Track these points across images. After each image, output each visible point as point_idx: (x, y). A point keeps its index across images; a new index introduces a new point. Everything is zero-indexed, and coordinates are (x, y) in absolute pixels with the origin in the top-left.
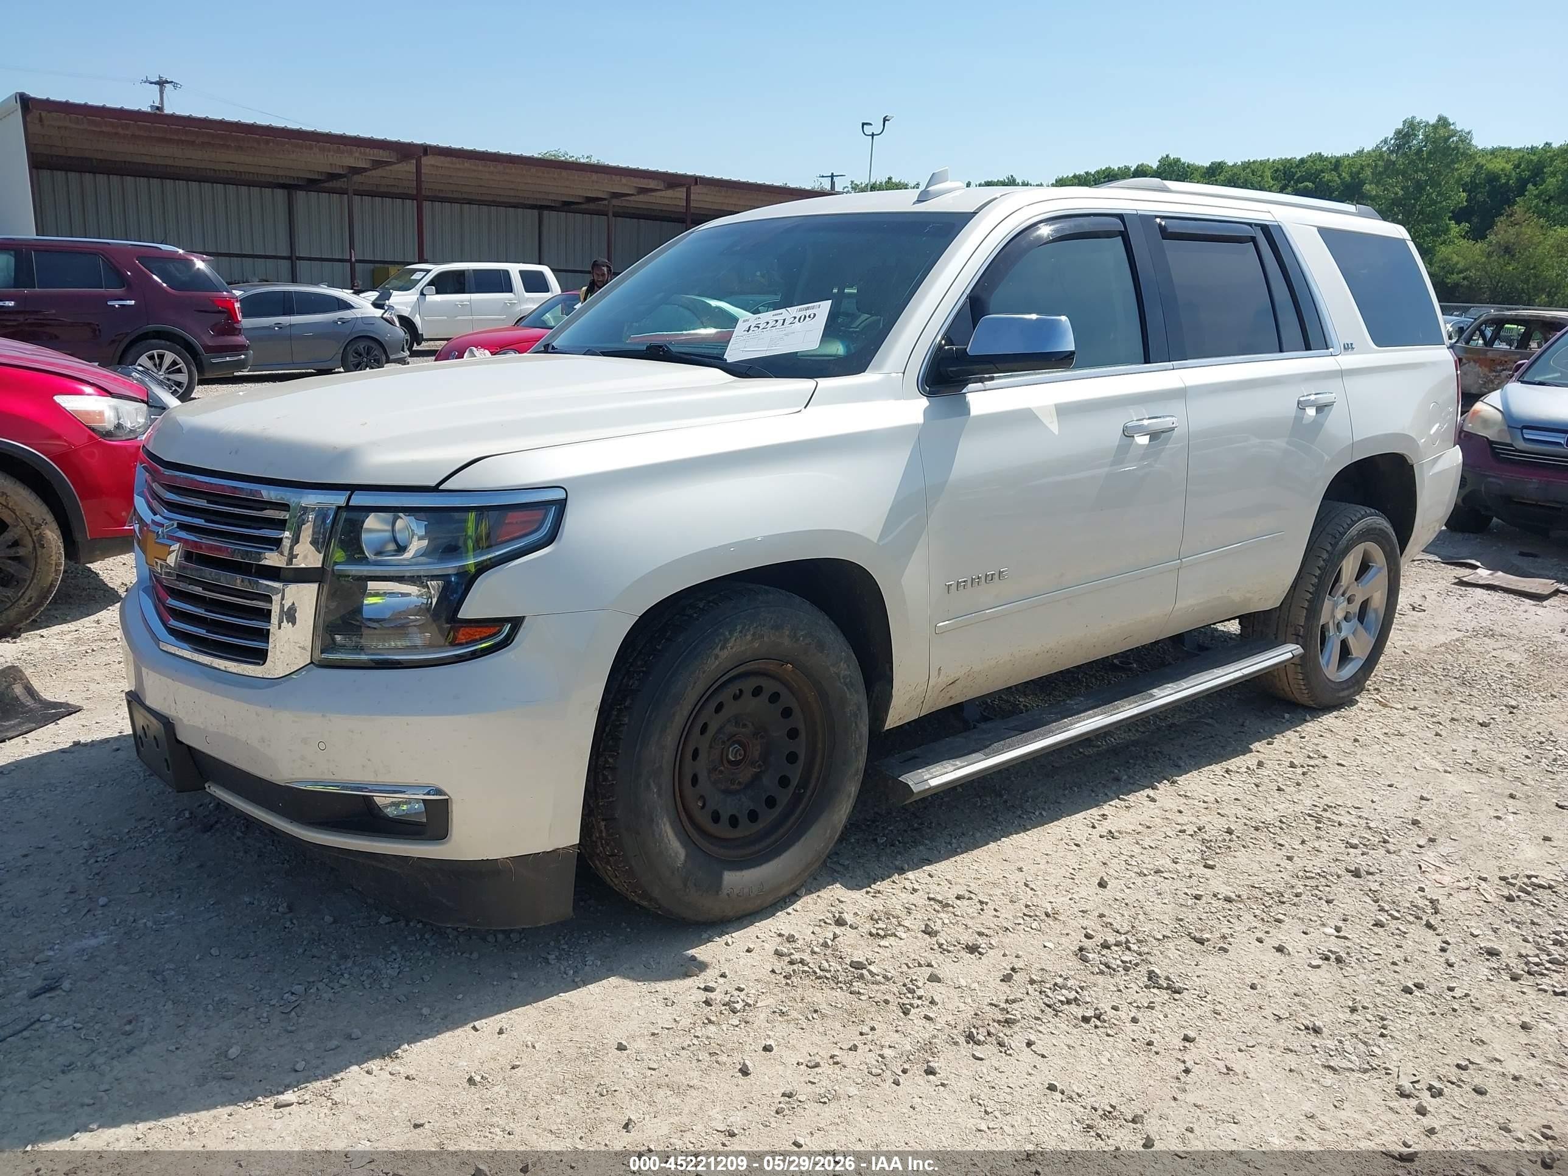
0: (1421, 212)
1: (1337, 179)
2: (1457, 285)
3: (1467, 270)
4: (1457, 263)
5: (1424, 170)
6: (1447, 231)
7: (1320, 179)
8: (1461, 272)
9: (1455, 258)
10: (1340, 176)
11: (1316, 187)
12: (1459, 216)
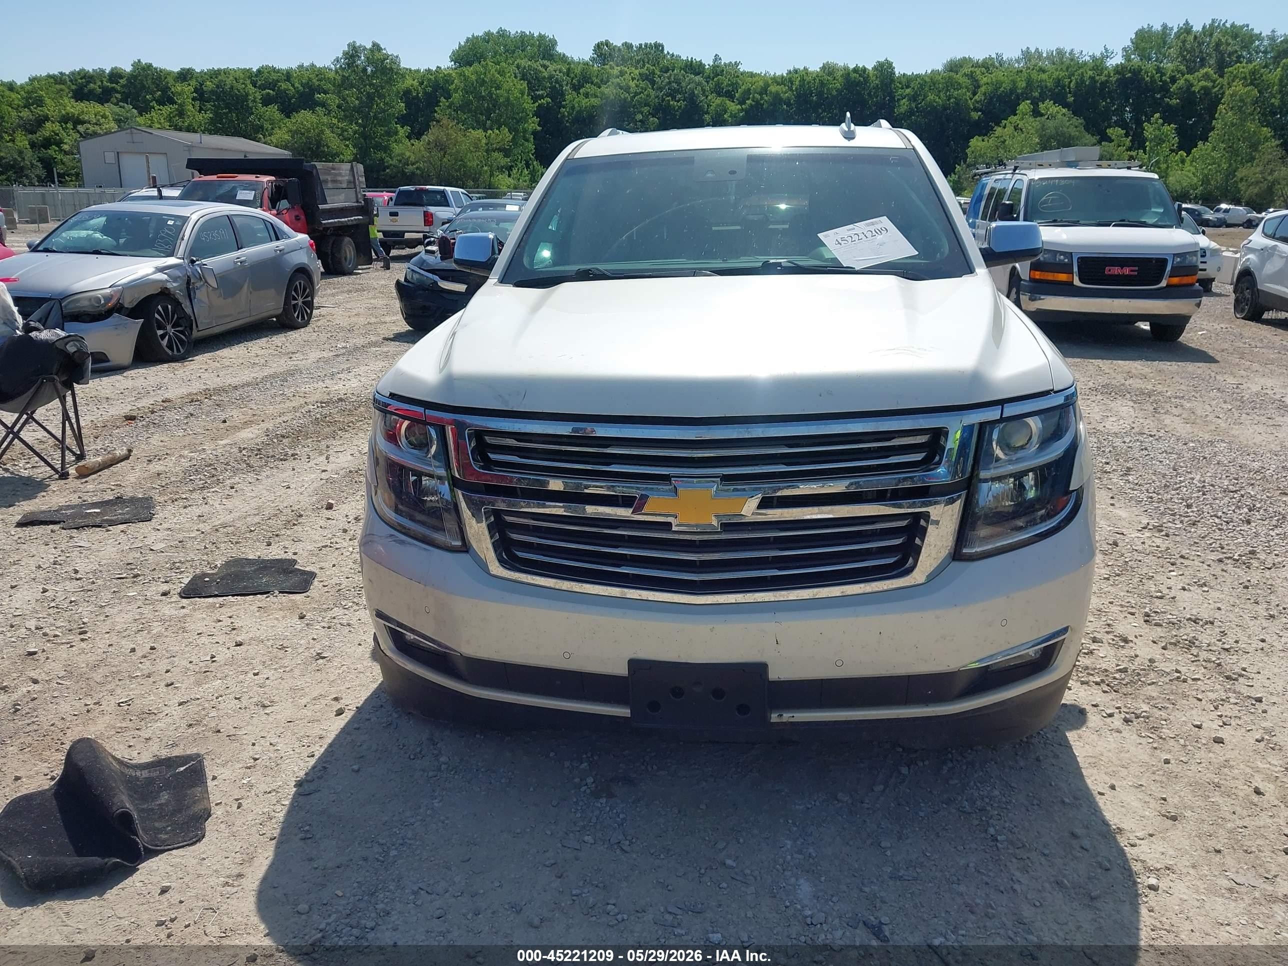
0: (375, 117)
1: (292, 88)
2: (413, 173)
3: (417, 162)
4: (410, 157)
5: (371, 85)
6: (396, 133)
7: (279, 88)
8: (413, 164)
9: (408, 154)
10: (293, 85)
11: (276, 94)
12: (403, 120)
